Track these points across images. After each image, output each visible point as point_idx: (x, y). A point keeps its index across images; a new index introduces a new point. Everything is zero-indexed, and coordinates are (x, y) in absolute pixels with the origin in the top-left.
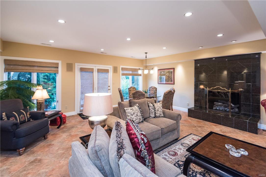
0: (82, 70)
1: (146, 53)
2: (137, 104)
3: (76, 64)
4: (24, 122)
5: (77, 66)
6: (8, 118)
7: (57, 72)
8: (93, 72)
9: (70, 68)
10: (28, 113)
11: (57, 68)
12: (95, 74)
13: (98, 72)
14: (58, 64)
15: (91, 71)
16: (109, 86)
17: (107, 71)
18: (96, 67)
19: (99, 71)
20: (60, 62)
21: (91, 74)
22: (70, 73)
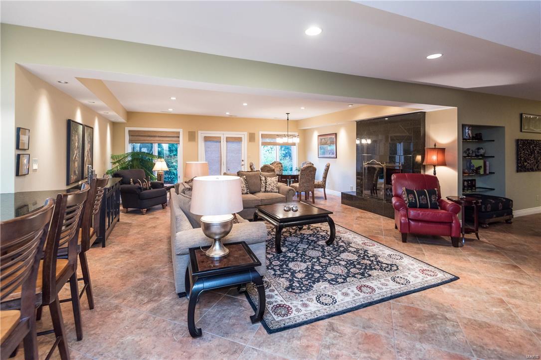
0: (207, 139)
1: (288, 114)
2: (245, 176)
3: (200, 132)
4: (146, 189)
5: (201, 135)
6: (134, 183)
7: (178, 142)
8: (220, 142)
9: (192, 137)
10: (149, 182)
11: (179, 137)
12: (224, 143)
13: (227, 142)
14: (179, 133)
15: (217, 140)
16: (243, 161)
17: (239, 140)
18: (223, 135)
19: (229, 140)
20: (181, 131)
21: (218, 144)
22: (192, 143)
